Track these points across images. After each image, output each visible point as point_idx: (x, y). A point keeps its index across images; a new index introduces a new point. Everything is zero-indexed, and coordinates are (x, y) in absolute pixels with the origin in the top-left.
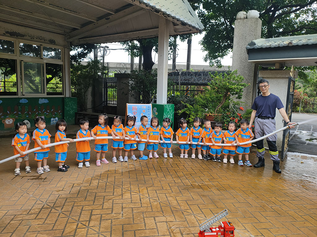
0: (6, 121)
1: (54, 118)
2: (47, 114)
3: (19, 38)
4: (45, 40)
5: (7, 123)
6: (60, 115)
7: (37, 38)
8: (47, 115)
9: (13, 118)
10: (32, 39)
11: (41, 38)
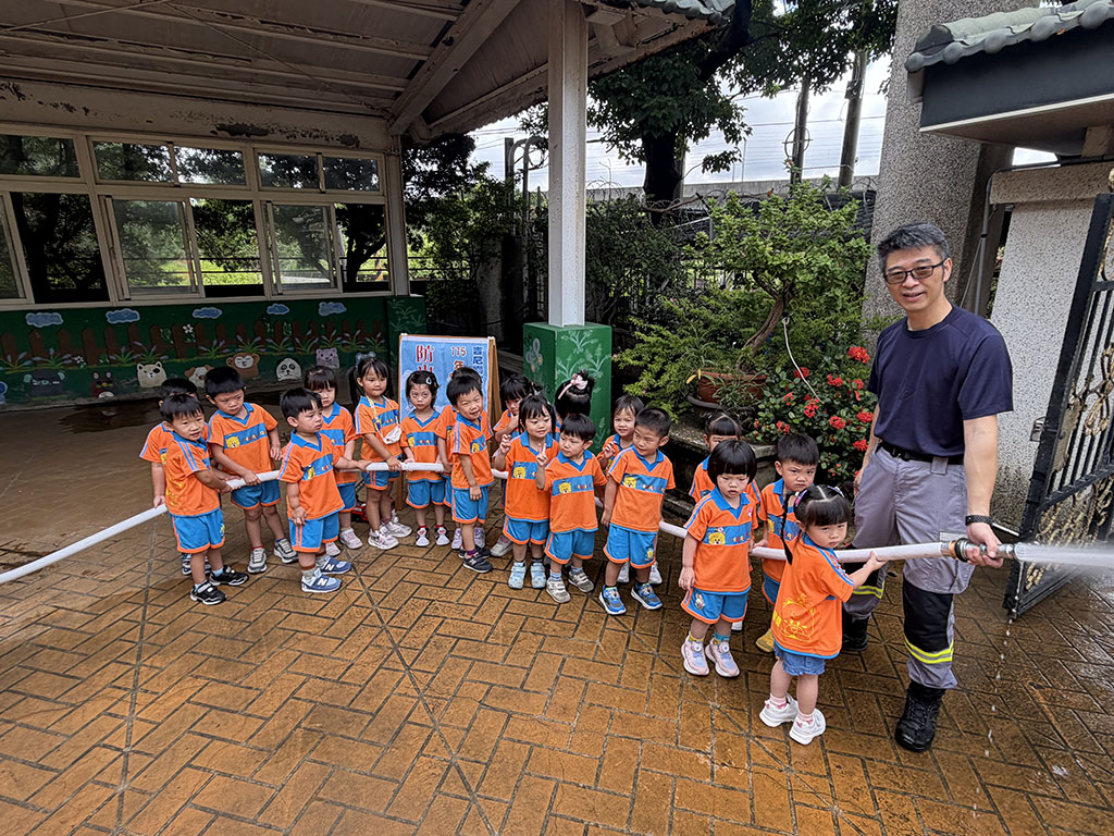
0: (236, 361)
1: (363, 353)
2: (344, 342)
3: (254, 141)
4: (327, 140)
5: (241, 366)
6: (381, 345)
7: (303, 136)
8: (343, 345)
9: (254, 354)
10: (292, 139)
11: (315, 133)
